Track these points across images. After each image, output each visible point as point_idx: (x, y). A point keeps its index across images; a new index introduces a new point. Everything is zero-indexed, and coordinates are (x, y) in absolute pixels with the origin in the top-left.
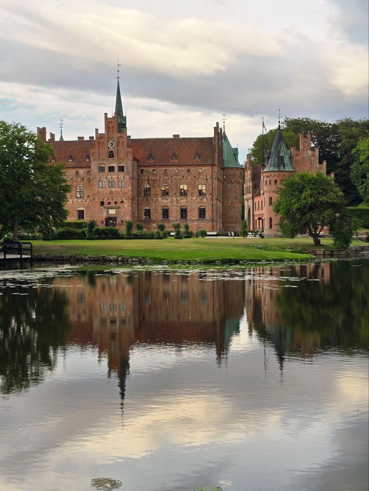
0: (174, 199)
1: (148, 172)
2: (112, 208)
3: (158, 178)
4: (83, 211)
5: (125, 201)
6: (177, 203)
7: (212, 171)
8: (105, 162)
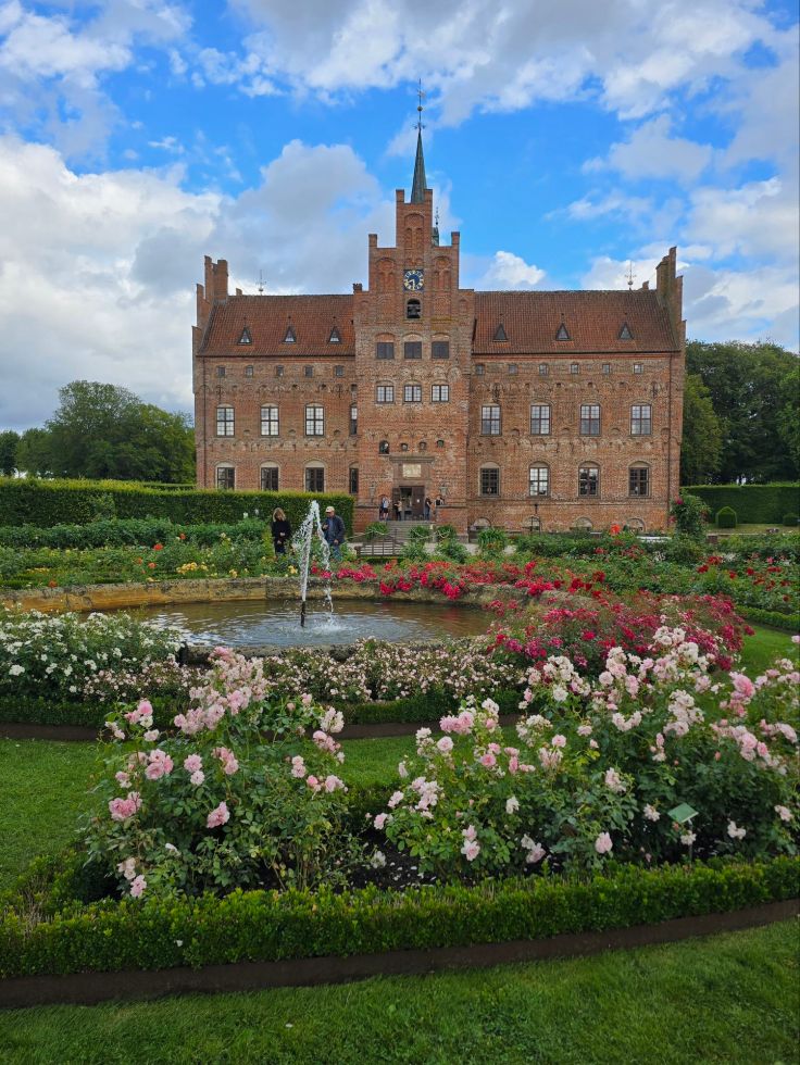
0: (564, 442)
1: (496, 370)
2: (411, 460)
3: (523, 386)
4: (320, 472)
5: (449, 441)
6: (573, 453)
7: (670, 369)
8: (394, 329)
